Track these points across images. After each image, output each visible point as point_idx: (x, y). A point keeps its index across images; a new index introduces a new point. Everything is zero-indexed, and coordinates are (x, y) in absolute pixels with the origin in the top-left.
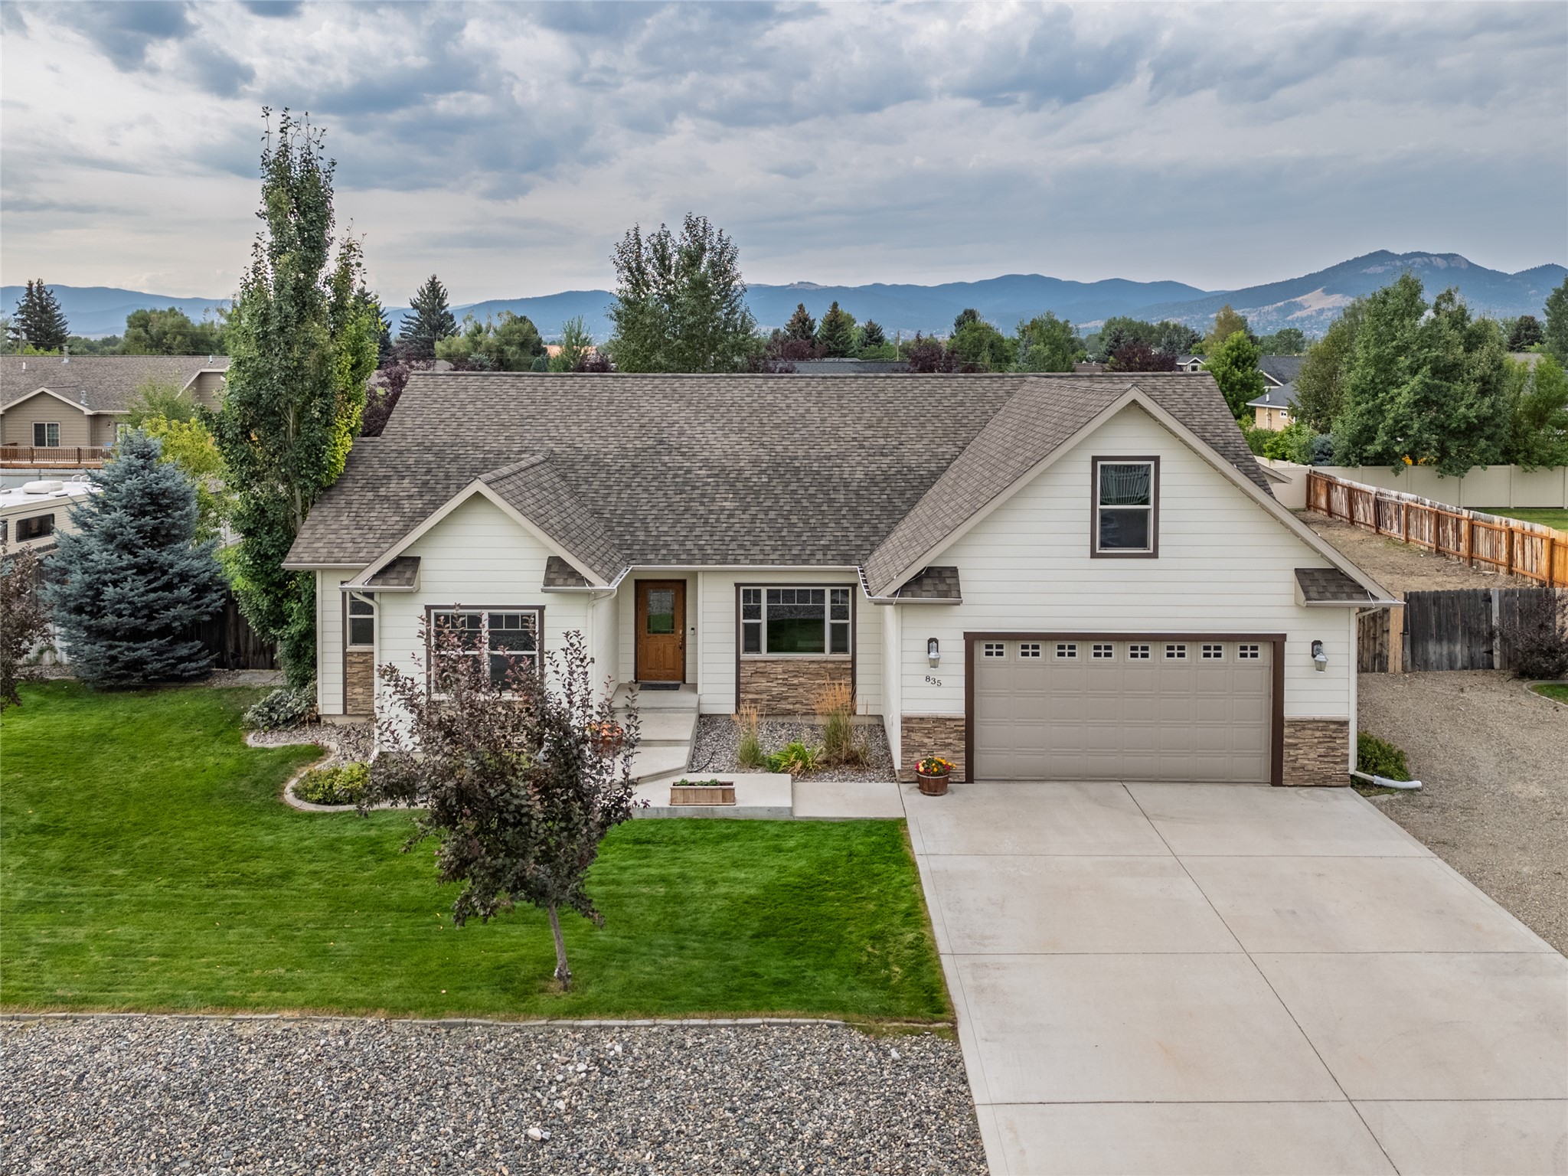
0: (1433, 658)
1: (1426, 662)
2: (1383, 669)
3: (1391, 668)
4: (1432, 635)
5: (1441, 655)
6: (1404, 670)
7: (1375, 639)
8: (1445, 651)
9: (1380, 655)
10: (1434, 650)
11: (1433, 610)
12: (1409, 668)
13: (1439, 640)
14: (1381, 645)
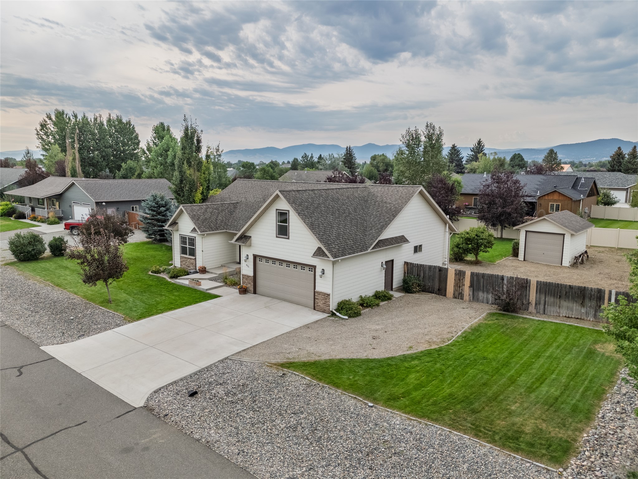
0: (481, 298)
1: (478, 299)
2: (462, 299)
3: (465, 298)
4: (481, 290)
5: (484, 297)
6: (470, 301)
7: (460, 287)
8: (485, 297)
9: (461, 293)
10: (481, 295)
11: (482, 280)
12: (472, 300)
13: (483, 292)
14: (462, 290)
